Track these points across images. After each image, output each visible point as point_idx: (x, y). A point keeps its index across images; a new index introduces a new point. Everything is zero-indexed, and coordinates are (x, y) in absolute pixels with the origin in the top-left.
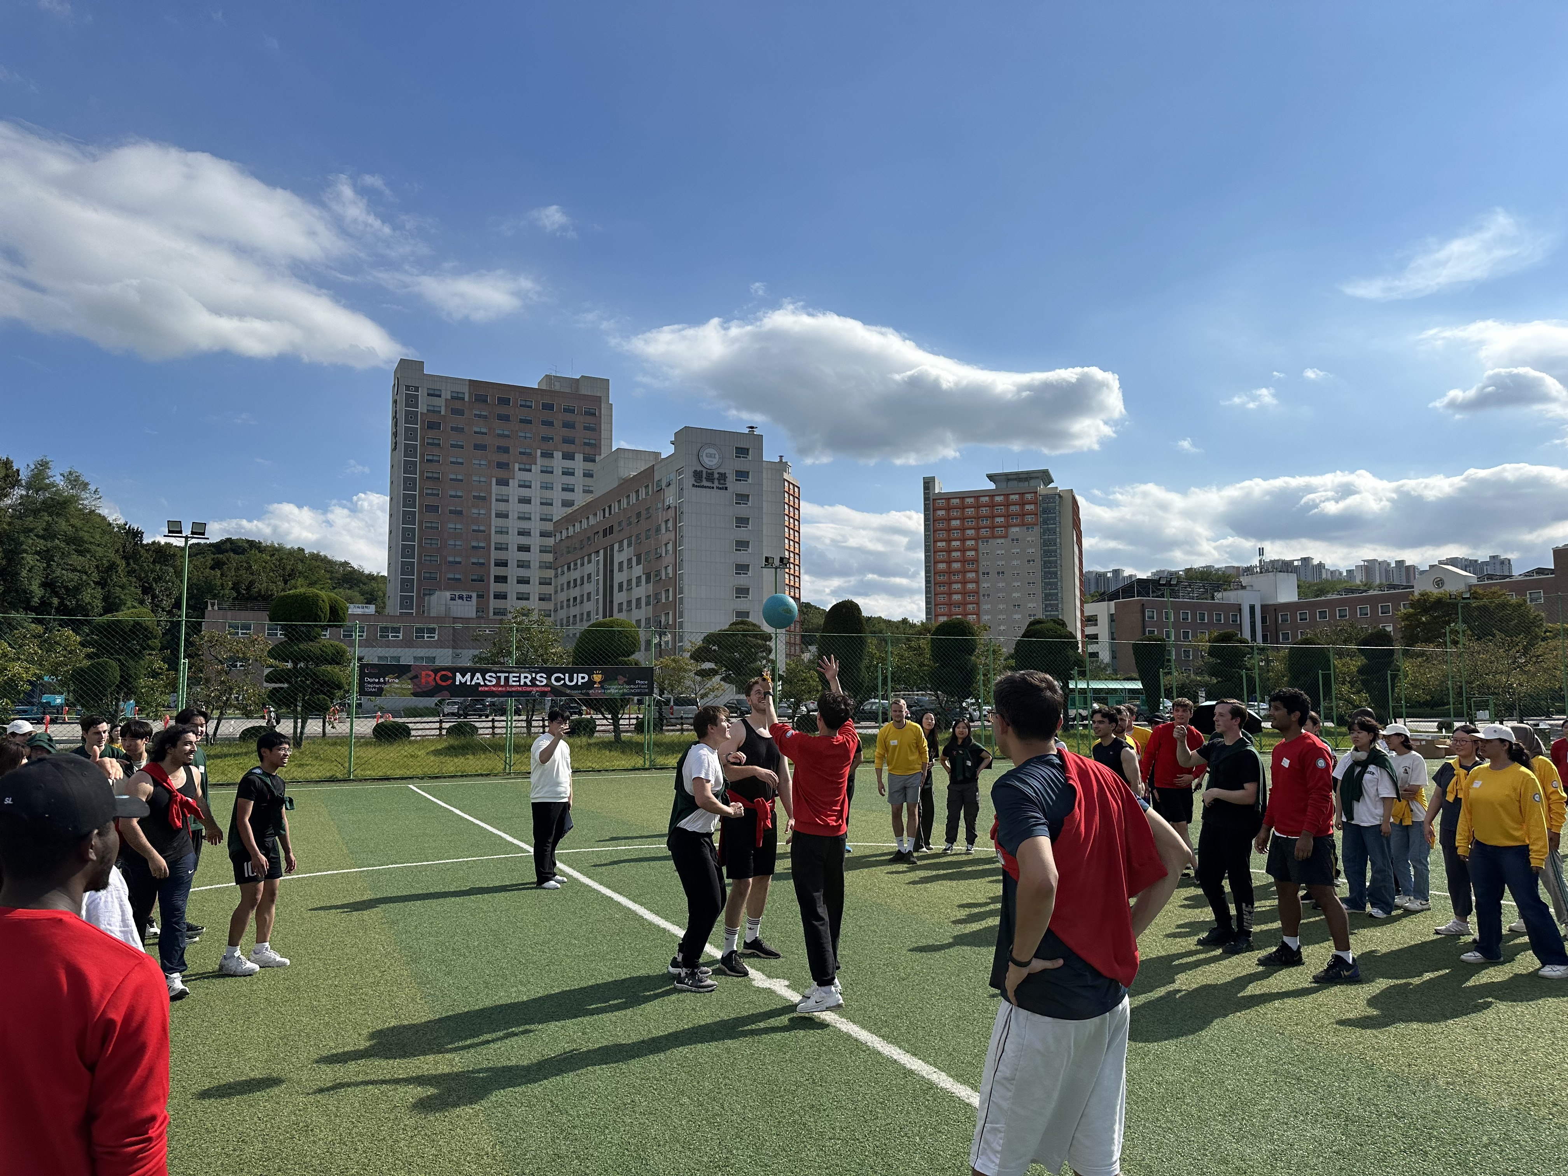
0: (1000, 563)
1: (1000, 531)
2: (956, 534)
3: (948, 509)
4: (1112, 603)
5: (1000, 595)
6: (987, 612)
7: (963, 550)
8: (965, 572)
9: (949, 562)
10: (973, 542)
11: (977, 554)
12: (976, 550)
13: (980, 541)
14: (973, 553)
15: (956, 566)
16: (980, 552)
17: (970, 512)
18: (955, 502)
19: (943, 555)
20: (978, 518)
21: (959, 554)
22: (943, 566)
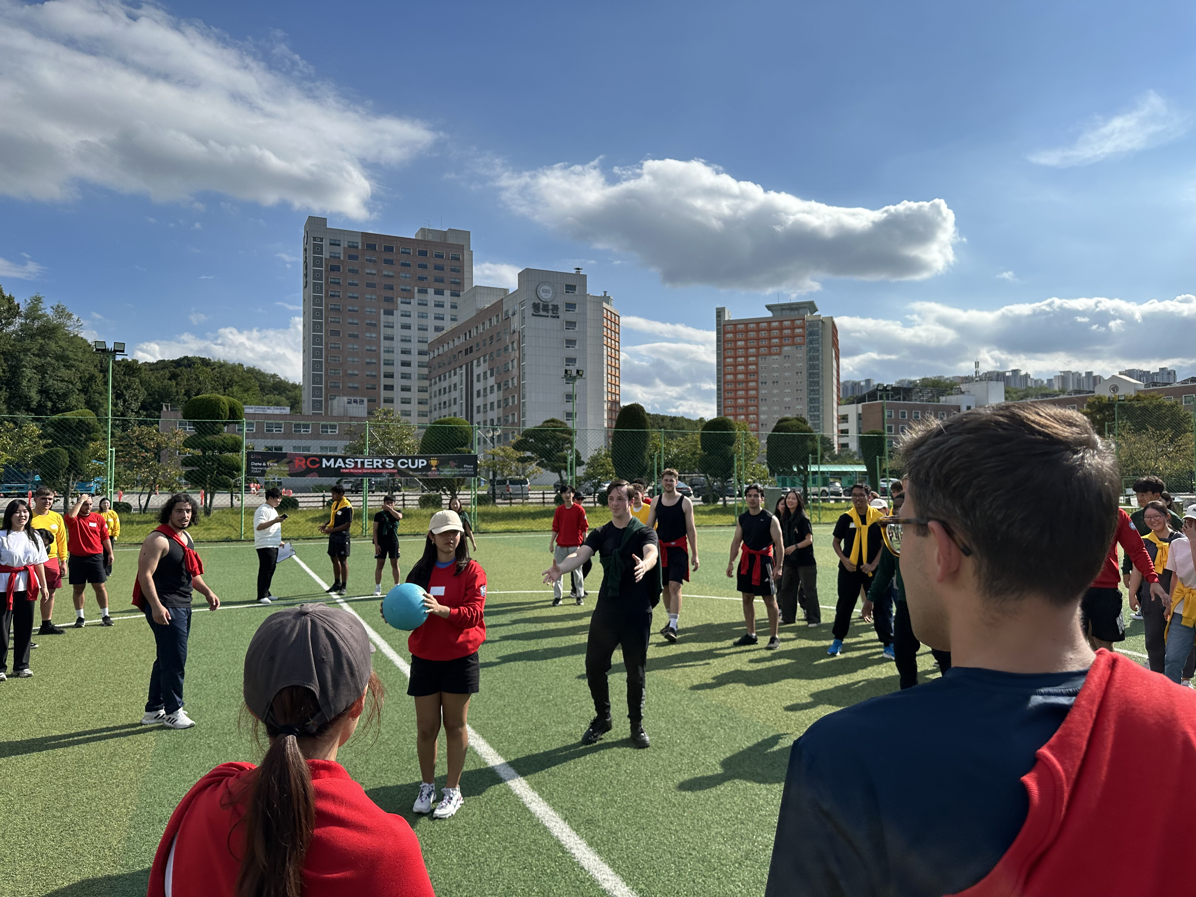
0: (775, 374)
1: (774, 350)
2: (741, 352)
3: (735, 332)
4: (860, 405)
5: (775, 399)
6: (764, 413)
7: (747, 365)
8: (747, 382)
9: (735, 374)
10: (754, 359)
11: (757, 368)
12: (756, 364)
13: (760, 358)
14: (754, 367)
15: (741, 377)
16: (760, 366)
17: (752, 334)
18: (741, 327)
19: (730, 369)
20: (758, 339)
21: (743, 367)
22: (730, 377)
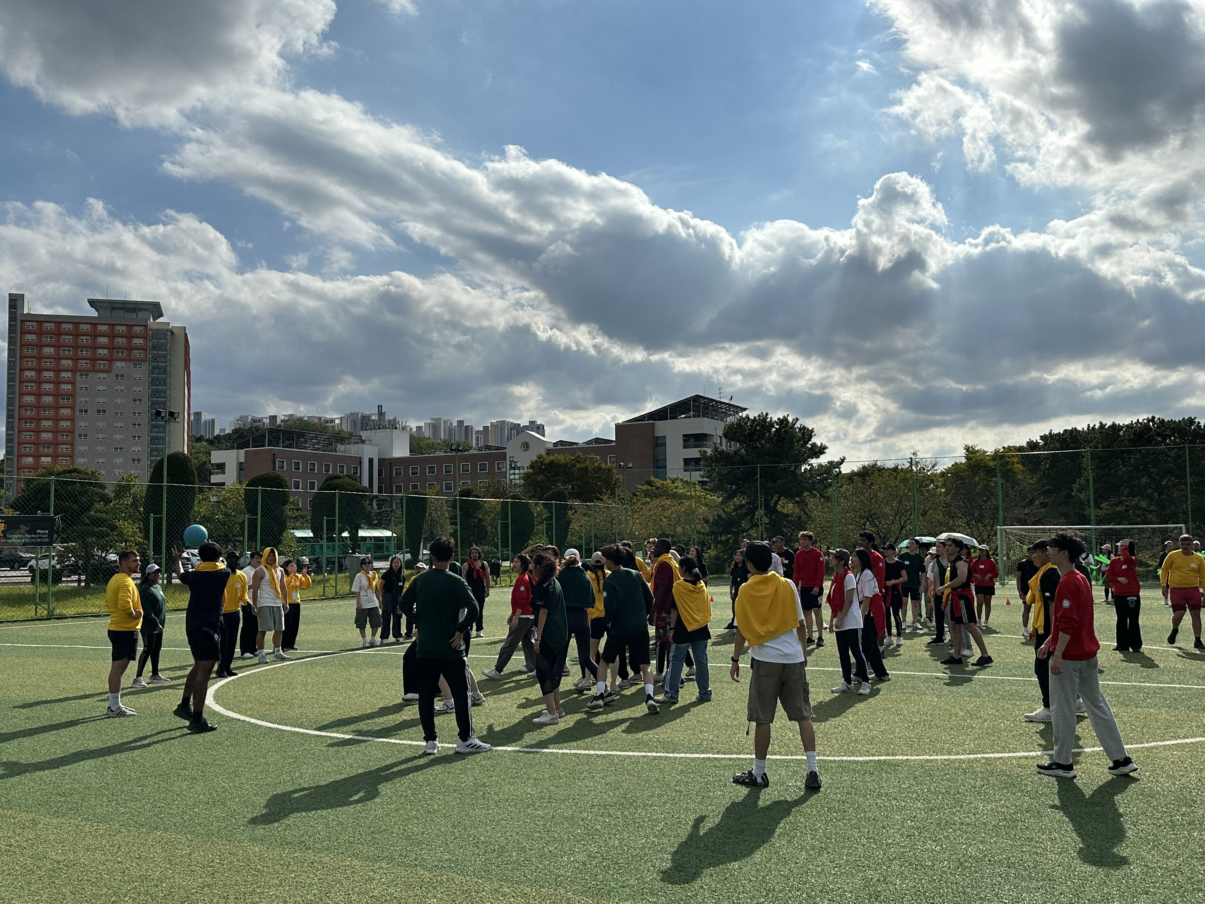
0: (101, 400)
1: (101, 365)
2: (48, 364)
3: (40, 333)
4: (242, 452)
5: (101, 436)
6: (83, 455)
7: (57, 383)
8: (57, 408)
9: (39, 395)
10: (69, 374)
11: (74, 389)
12: (73, 384)
13: (78, 374)
14: (69, 387)
15: (47, 400)
16: (78, 386)
17: (67, 339)
18: (50, 326)
19: (31, 387)
20: (76, 347)
21: (51, 386)
22: (29, 399)
